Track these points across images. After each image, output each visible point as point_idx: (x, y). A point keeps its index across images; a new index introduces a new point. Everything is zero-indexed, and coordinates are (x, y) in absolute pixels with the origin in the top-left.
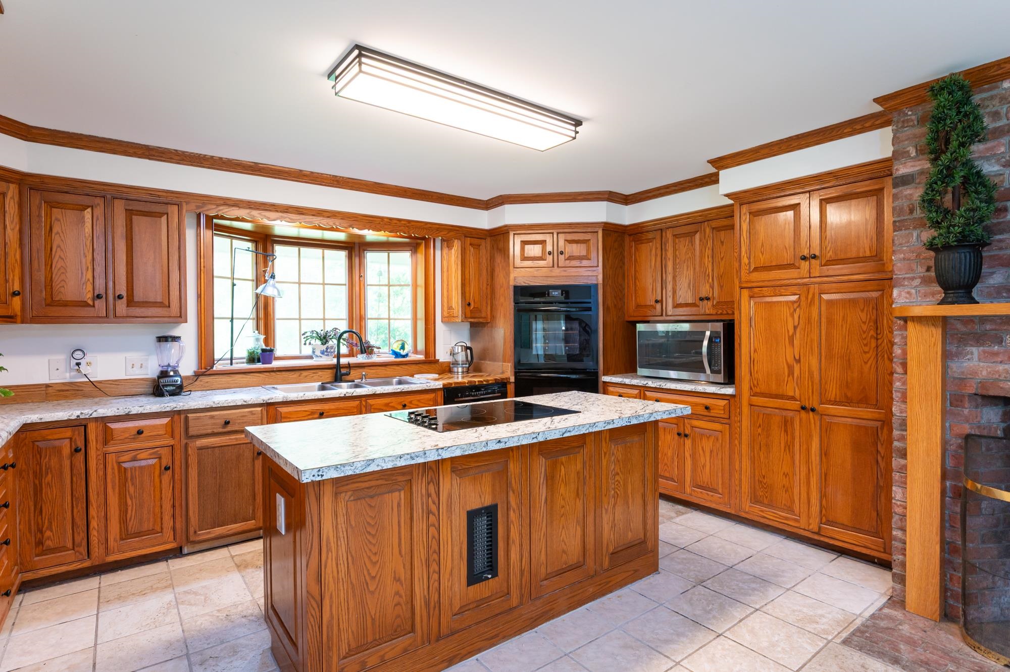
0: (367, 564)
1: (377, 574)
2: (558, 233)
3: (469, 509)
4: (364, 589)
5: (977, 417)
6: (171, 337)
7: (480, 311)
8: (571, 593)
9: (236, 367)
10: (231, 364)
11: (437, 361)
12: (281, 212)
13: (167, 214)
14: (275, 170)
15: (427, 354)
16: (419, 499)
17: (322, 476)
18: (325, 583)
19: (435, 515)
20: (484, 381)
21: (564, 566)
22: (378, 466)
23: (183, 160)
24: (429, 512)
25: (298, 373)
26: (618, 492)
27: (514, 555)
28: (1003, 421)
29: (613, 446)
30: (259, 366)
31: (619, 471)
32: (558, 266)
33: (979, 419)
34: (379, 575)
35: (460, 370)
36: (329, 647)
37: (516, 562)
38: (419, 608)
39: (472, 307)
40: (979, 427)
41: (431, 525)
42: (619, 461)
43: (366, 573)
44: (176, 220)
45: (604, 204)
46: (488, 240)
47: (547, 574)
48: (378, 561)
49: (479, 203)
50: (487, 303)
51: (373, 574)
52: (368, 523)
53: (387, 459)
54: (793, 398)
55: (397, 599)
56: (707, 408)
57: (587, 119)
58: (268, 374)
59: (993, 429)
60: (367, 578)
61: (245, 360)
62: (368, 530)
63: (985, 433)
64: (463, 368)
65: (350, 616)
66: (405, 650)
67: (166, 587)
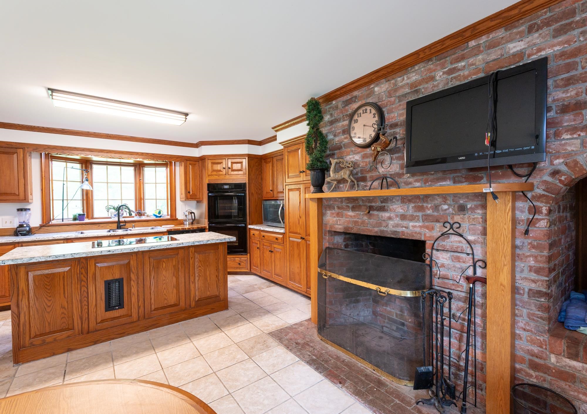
0: (45, 301)
1: (51, 305)
2: (228, 159)
3: (105, 280)
4: (44, 311)
5: (332, 240)
6: (24, 209)
7: (196, 196)
8: (170, 317)
9: (65, 222)
10: (63, 221)
11: (177, 219)
12: (80, 151)
13: (17, 153)
14: (74, 132)
15: (171, 216)
16: (76, 275)
17: (4, 263)
18: (21, 308)
19: (85, 282)
20: (191, 228)
21: (166, 305)
22: (36, 260)
23: (23, 128)
24: (82, 281)
25: (98, 225)
26: (200, 274)
27: (134, 299)
28: (344, 242)
29: (197, 255)
30: (77, 222)
31: (200, 265)
32: (228, 174)
33: (333, 240)
34: (52, 305)
35: (187, 223)
36: (24, 333)
37: (135, 302)
38: (76, 319)
39: (191, 194)
40: (333, 244)
41: (83, 286)
42: (200, 261)
43: (44, 304)
44: (22, 155)
45: (247, 146)
46: (200, 162)
47: (155, 309)
48: (51, 300)
49: (192, 145)
50: (200, 192)
51: (49, 305)
52: (46, 284)
53: (41, 258)
54: (299, 234)
55: (63, 315)
56: (277, 239)
57: (190, 113)
58: (81, 225)
59: (339, 245)
60: (45, 306)
61: (72, 220)
62: (46, 287)
63: (336, 247)
64: (189, 222)
65: (36, 321)
66: (68, 337)
67: (3, 320)
